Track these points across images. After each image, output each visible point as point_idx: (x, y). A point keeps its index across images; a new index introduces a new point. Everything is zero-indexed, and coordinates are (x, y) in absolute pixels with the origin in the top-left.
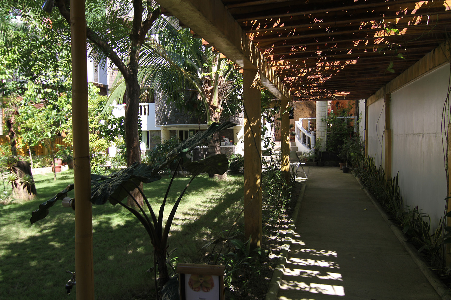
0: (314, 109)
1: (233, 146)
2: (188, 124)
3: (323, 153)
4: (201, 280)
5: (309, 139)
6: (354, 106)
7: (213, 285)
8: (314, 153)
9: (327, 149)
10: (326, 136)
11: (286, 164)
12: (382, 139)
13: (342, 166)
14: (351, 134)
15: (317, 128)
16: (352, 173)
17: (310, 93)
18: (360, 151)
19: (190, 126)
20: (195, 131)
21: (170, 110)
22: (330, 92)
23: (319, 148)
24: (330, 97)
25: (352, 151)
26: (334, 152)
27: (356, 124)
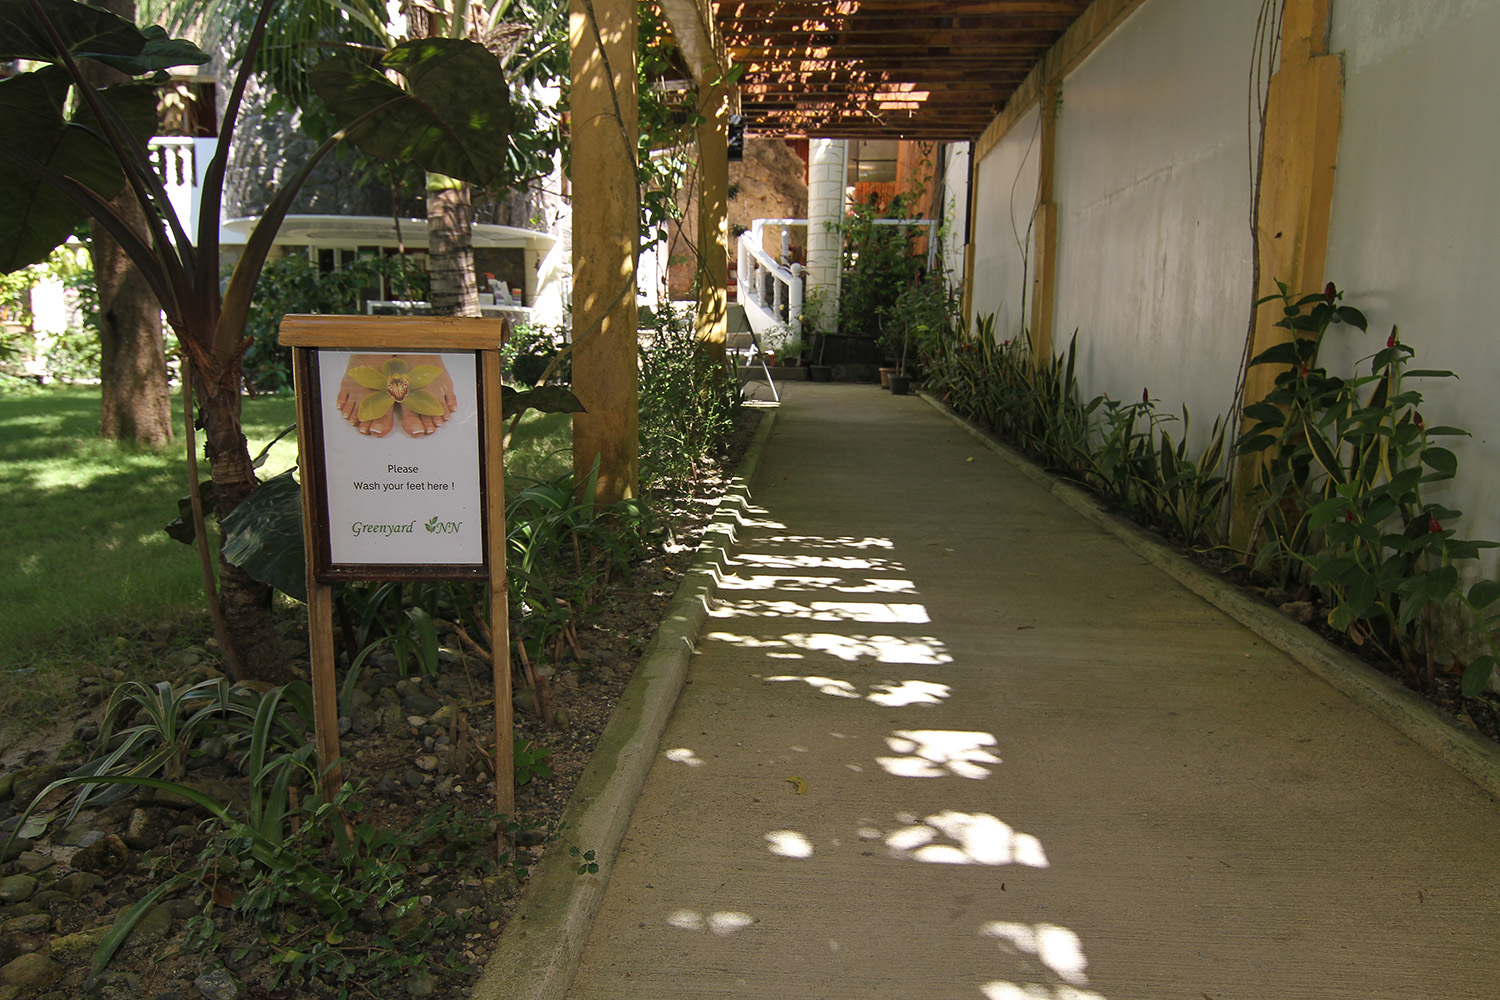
0: (799, 200)
1: (525, 309)
2: (353, 213)
3: (829, 336)
4: (396, 382)
5: (784, 288)
6: (930, 186)
7: (449, 403)
8: (799, 338)
9: (841, 327)
10: (839, 281)
11: (713, 317)
12: (1028, 240)
13: (889, 376)
14: (917, 274)
15: (810, 256)
16: (918, 395)
17: (798, 78)
18: (948, 319)
19: (359, 225)
20: (381, 251)
21: (279, 158)
22: (867, 80)
23: (815, 318)
24: (864, 112)
25: (922, 317)
26: (864, 335)
27: (933, 243)
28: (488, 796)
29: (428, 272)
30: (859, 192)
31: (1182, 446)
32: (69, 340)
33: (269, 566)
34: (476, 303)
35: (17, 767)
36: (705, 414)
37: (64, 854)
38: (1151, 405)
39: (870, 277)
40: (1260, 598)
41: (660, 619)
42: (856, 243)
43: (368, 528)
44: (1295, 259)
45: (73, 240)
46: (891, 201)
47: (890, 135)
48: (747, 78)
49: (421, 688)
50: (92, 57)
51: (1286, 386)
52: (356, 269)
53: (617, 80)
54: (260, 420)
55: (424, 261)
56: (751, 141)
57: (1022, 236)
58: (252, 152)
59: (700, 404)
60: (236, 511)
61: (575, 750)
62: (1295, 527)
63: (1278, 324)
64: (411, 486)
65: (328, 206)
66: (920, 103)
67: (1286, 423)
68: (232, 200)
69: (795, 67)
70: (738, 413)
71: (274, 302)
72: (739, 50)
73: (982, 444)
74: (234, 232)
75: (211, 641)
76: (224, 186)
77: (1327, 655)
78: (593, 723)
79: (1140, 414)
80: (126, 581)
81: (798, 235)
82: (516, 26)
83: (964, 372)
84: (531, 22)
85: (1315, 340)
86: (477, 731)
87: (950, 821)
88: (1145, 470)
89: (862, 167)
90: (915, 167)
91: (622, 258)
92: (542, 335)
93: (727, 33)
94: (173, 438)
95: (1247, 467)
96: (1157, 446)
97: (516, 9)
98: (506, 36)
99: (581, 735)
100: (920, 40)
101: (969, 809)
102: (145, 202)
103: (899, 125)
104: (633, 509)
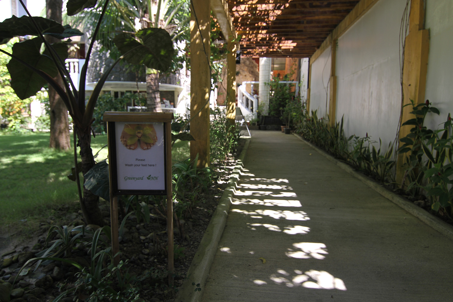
0: (256, 76)
1: (174, 109)
2: (124, 81)
3: (266, 117)
4: (139, 133)
5: (252, 102)
6: (296, 71)
7: (155, 140)
8: (256, 117)
9: (269, 114)
10: (268, 100)
11: (232, 111)
12: (327, 87)
13: (284, 129)
14: (292, 98)
15: (260, 93)
16: (293, 134)
17: (257, 40)
18: (302, 111)
19: (126, 84)
20: (132, 92)
21: (103, 65)
22: (278, 40)
23: (261, 111)
24: (277, 49)
25: (294, 111)
26: (276, 116)
27: (297, 88)
28: (165, 263)
29: (146, 98)
30: (274, 73)
31: (379, 151)
32: (41, 118)
33: (99, 190)
34: (160, 107)
35: (20, 252)
36: (229, 141)
37: (33, 281)
38: (369, 138)
39: (278, 99)
40: (407, 199)
41: (217, 205)
42: (274, 88)
43: (130, 178)
44: (415, 93)
45: (43, 89)
46: (284, 76)
47: (285, 56)
48: (242, 40)
49: (144, 227)
50: (49, 34)
51: (414, 132)
52: (125, 97)
53: (204, 40)
54: (96, 142)
55: (145, 95)
56: (242, 58)
57: (326, 86)
58: (95, 63)
59: (228, 137)
60: (88, 172)
61: (192, 248)
62: (417, 177)
63: (410, 113)
64: (143, 165)
65: (117, 79)
66: (294, 47)
67: (414, 144)
68: (89, 77)
69: (256, 36)
70: (239, 140)
71: (101, 107)
72: (240, 32)
73: (314, 149)
74: (90, 87)
75: (80, 211)
76: (87, 73)
77: (431, 219)
78: (198, 239)
79: (365, 141)
80: (55, 192)
81: (256, 86)
82: (173, 26)
83: (307, 127)
84: (177, 24)
85: (423, 118)
86: (161, 241)
87: (313, 273)
88: (367, 158)
89: (275, 66)
90: (291, 66)
91: (205, 93)
92: (179, 117)
93: (236, 26)
94: (70, 148)
95: (401, 158)
96: (371, 150)
97: (173, 21)
98: (170, 28)
99: (194, 243)
100: (294, 28)
101: (319, 269)
102: (64, 78)
103: (287, 53)
104: (209, 170)
